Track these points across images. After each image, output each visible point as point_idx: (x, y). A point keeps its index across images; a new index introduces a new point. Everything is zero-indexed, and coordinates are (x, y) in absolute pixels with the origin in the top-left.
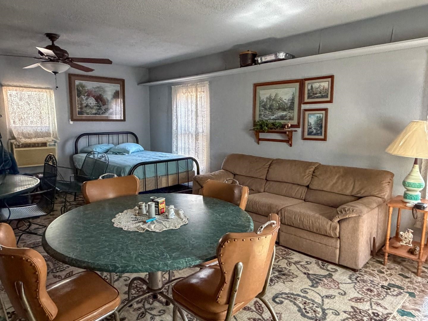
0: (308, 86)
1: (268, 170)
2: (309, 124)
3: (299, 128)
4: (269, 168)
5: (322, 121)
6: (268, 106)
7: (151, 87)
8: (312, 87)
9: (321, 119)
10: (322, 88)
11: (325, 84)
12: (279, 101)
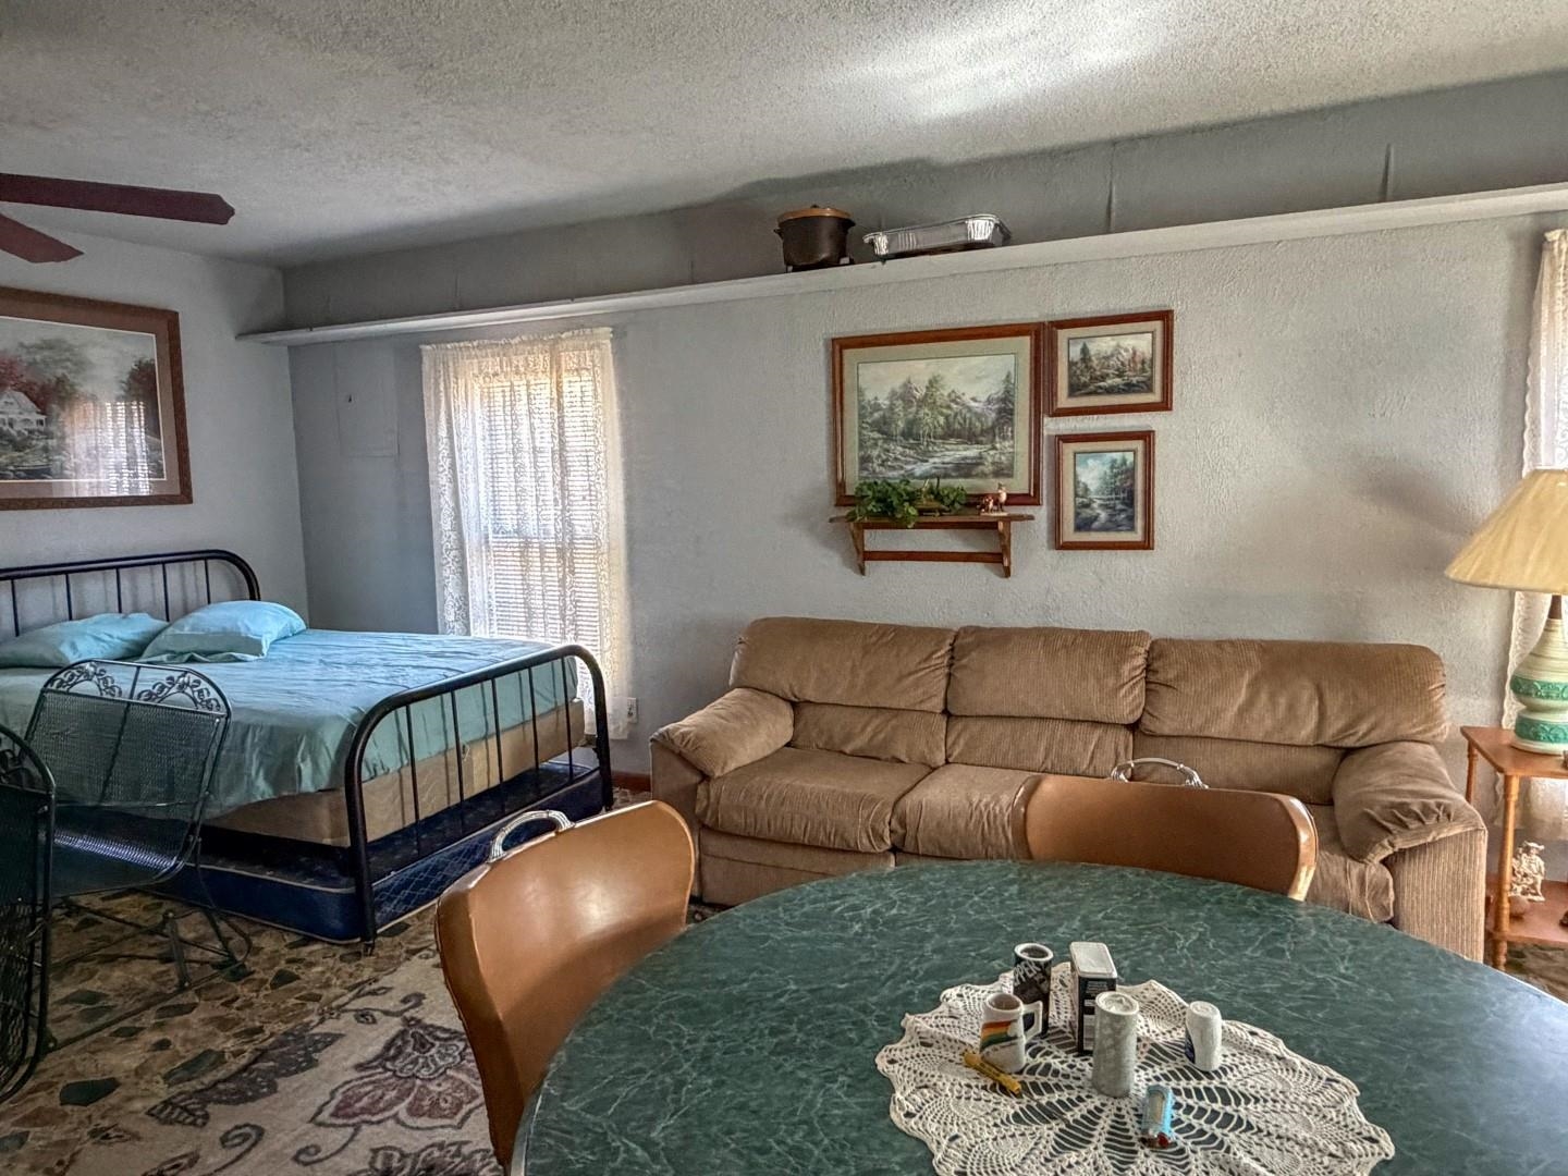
0: (1068, 348)
1: (949, 675)
2: (1081, 491)
3: (1039, 504)
4: (950, 665)
5: (1133, 477)
6: (901, 424)
7: (293, 349)
8: (1085, 351)
9: (1127, 471)
10: (1126, 356)
11: (1140, 342)
12: (949, 407)
